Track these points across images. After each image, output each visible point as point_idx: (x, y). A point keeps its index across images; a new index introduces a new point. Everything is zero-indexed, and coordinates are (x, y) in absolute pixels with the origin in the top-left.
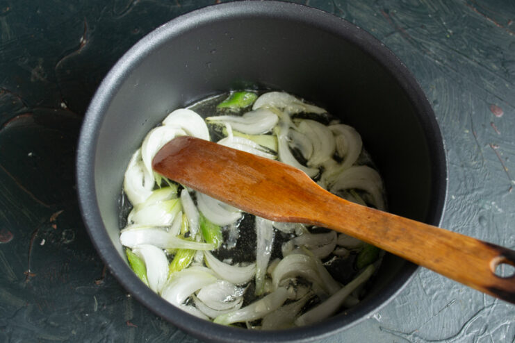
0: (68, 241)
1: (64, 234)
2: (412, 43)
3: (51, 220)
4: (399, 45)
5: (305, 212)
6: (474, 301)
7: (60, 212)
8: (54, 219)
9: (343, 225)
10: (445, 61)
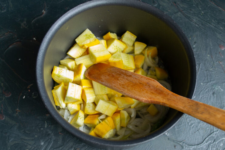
0: (35, 97)
1: (33, 94)
2: (186, 17)
3: (28, 88)
4: (180, 17)
5: (158, 99)
6: (209, 129)
7: (32, 85)
8: (29, 88)
9: (177, 105)
10: (200, 25)
